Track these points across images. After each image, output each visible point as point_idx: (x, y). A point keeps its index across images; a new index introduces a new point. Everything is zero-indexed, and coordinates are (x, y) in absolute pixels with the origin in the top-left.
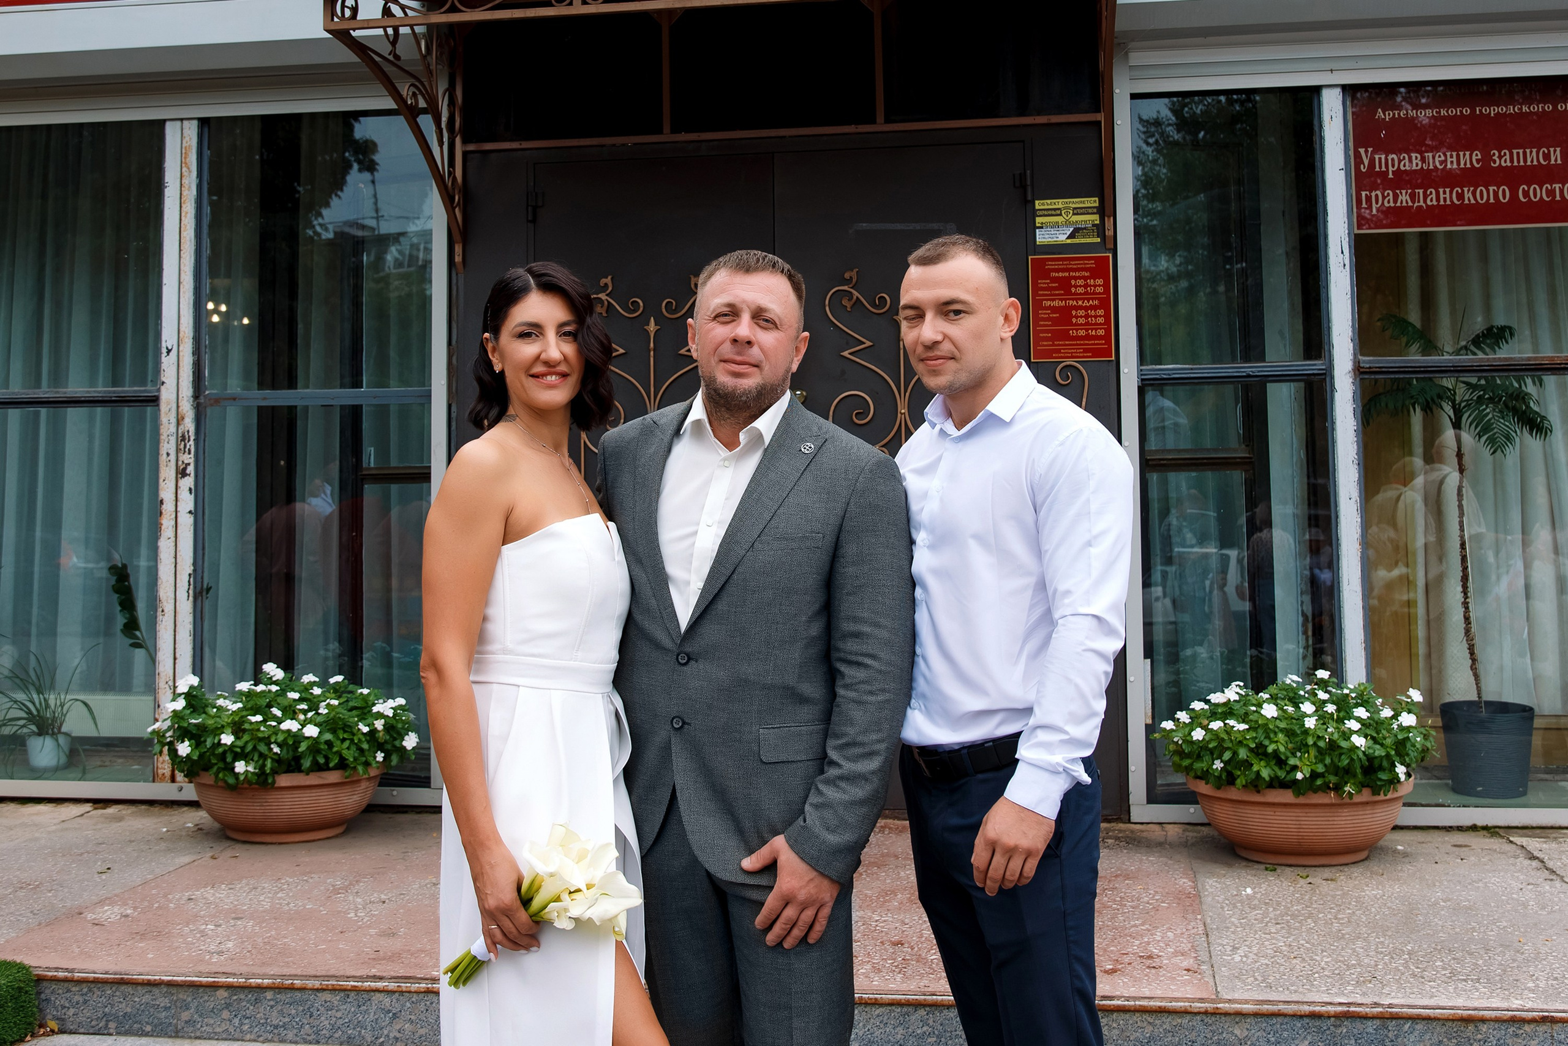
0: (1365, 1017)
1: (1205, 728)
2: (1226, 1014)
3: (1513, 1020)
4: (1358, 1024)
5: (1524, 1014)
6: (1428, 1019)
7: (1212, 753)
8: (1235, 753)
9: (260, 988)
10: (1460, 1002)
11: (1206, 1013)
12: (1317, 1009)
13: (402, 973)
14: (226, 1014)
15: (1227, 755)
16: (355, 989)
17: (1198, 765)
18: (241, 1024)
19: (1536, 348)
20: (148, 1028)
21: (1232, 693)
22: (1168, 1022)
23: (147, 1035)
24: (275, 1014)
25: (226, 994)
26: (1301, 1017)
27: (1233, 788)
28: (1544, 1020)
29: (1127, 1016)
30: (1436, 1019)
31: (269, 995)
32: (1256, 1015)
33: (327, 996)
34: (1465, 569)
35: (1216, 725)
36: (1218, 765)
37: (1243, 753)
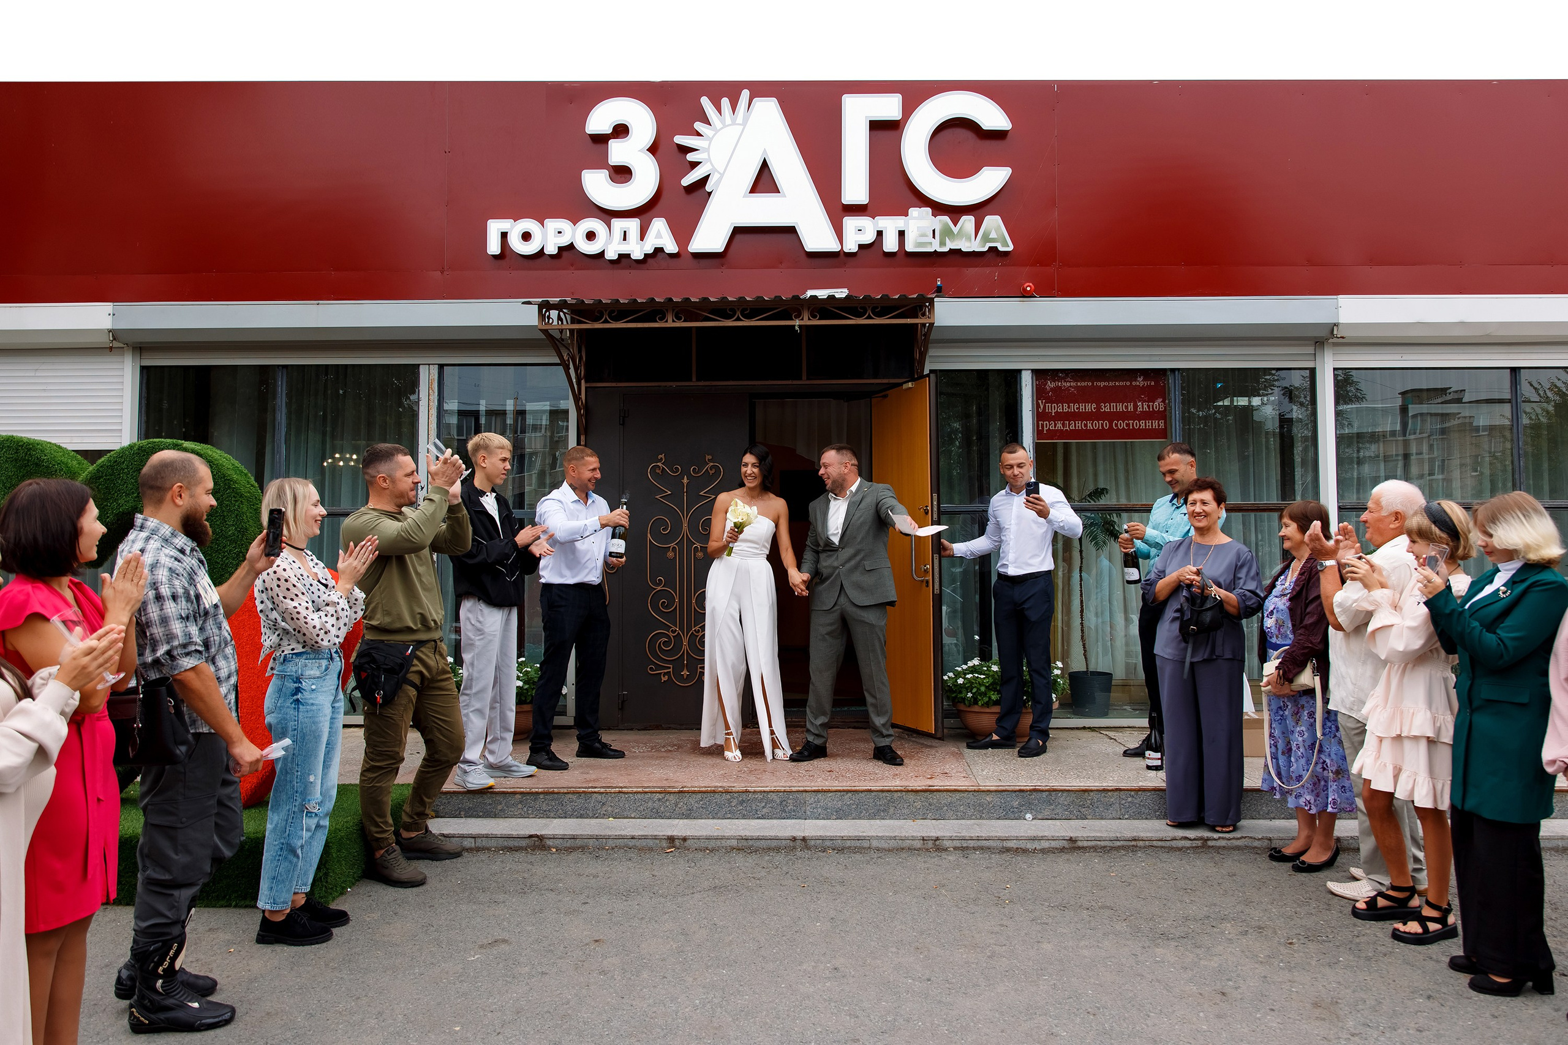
0: (1043, 791)
1: (965, 678)
2: (983, 791)
3: (1104, 790)
4: (1039, 794)
5: (1108, 788)
6: (1069, 791)
7: (967, 690)
8: (978, 689)
9: (537, 793)
10: (1082, 784)
11: (975, 791)
12: (1022, 788)
13: (604, 785)
14: (520, 806)
15: (974, 690)
16: (584, 792)
17: (959, 696)
18: (528, 810)
19: (1118, 499)
20: (481, 814)
21: (976, 662)
22: (958, 795)
23: (480, 817)
24: (544, 805)
25: (520, 797)
26: (1015, 791)
27: (976, 706)
28: (1117, 790)
29: (940, 793)
30: (1072, 791)
31: (542, 796)
32: (996, 791)
33: (570, 796)
34: (1082, 606)
35: (969, 676)
36: (970, 695)
37: (983, 689)
